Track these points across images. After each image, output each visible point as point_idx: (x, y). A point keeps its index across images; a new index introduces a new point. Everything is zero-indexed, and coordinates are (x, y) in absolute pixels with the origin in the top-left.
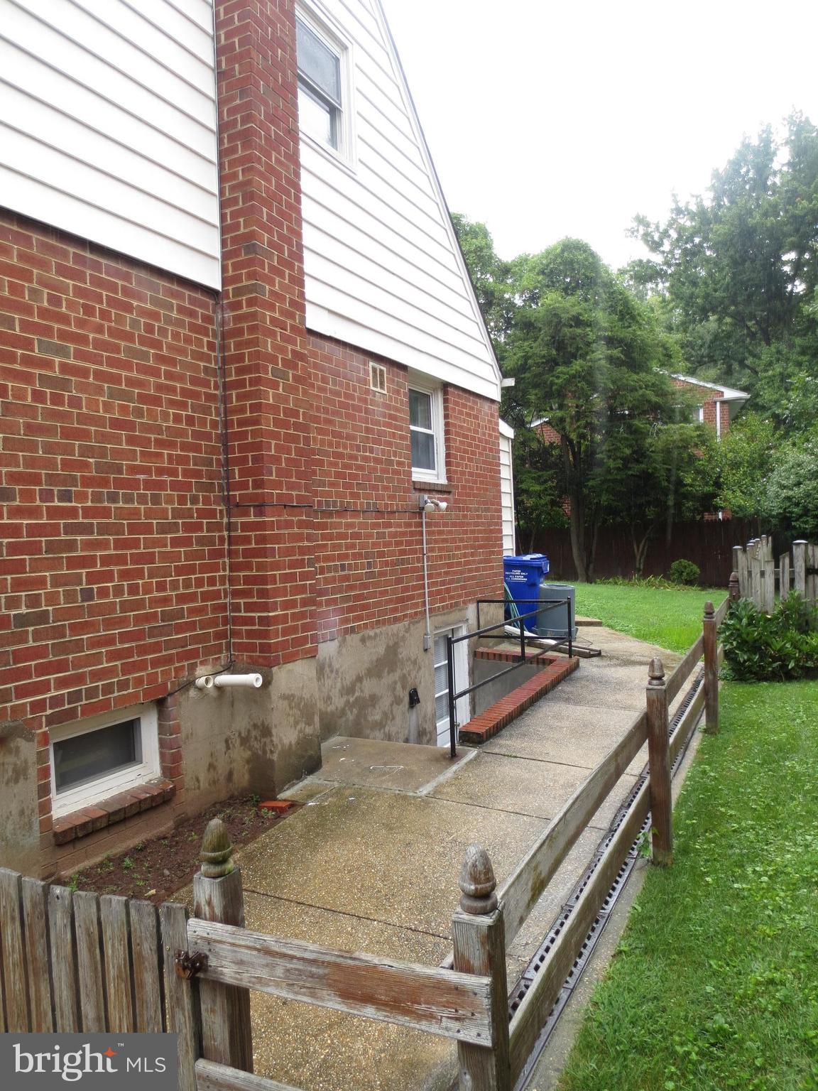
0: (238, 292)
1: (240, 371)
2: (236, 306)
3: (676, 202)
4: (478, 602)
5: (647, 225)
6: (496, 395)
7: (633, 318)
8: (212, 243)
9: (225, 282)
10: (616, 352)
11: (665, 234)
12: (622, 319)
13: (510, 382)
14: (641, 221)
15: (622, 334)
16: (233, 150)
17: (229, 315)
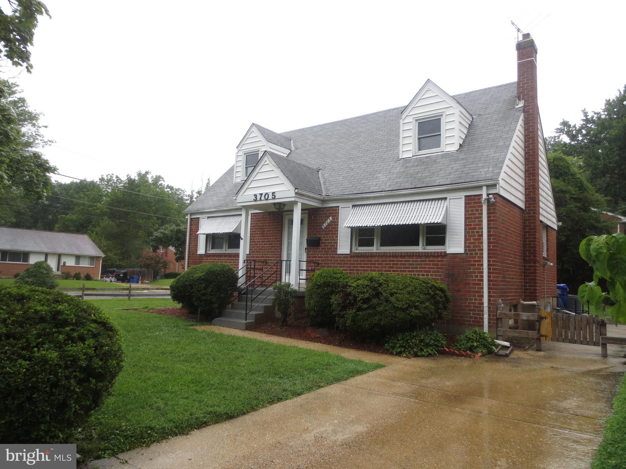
0: (529, 210)
1: (530, 229)
2: (528, 213)
3: (586, 114)
4: (553, 297)
5: (569, 126)
6: (555, 227)
7: (585, 189)
8: (522, 197)
9: (526, 207)
10: (578, 205)
11: (579, 131)
12: (580, 189)
13: (560, 224)
14: (565, 124)
15: (581, 196)
16: (529, 177)
17: (527, 215)
